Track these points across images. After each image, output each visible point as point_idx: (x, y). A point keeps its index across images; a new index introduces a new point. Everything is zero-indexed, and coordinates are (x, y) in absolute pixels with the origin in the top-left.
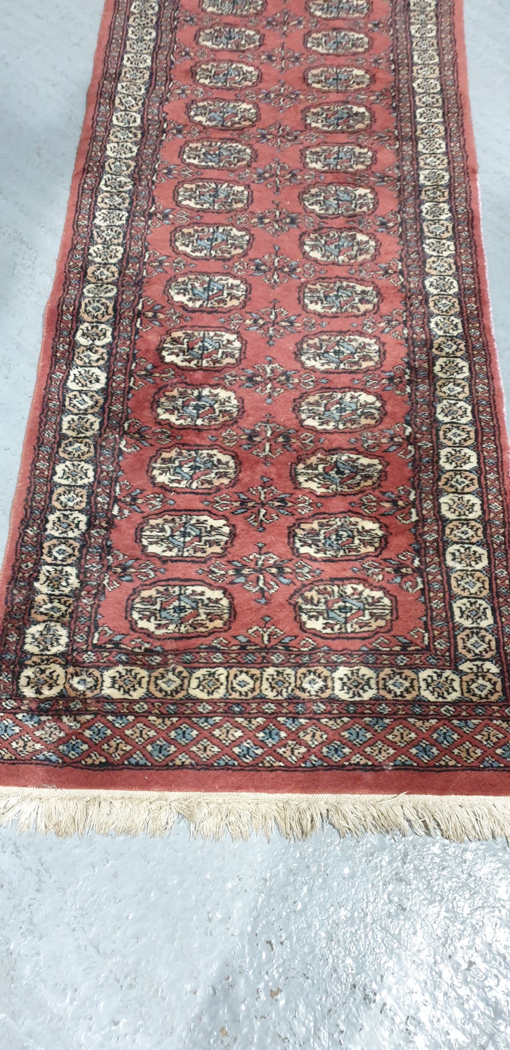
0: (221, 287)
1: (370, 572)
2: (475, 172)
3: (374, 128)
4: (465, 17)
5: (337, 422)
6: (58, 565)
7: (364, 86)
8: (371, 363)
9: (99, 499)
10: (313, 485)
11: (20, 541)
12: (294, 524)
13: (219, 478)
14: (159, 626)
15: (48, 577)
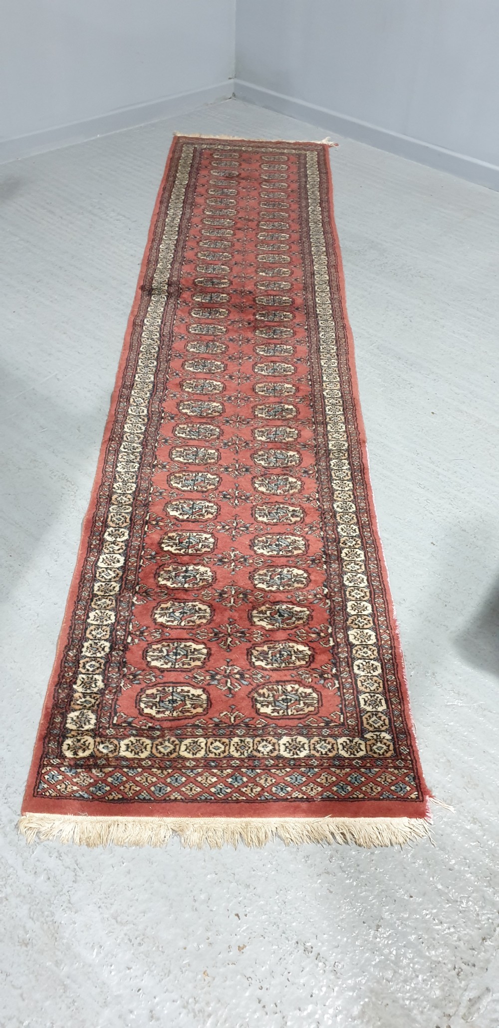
0: (201, 507)
1: (303, 677)
2: (364, 442)
3: (299, 417)
4: (356, 356)
5: (279, 586)
6: (90, 674)
7: (292, 393)
8: (300, 552)
9: (118, 633)
10: (263, 624)
11: (64, 659)
12: (251, 648)
13: (200, 619)
14: (158, 712)
15: (83, 682)
